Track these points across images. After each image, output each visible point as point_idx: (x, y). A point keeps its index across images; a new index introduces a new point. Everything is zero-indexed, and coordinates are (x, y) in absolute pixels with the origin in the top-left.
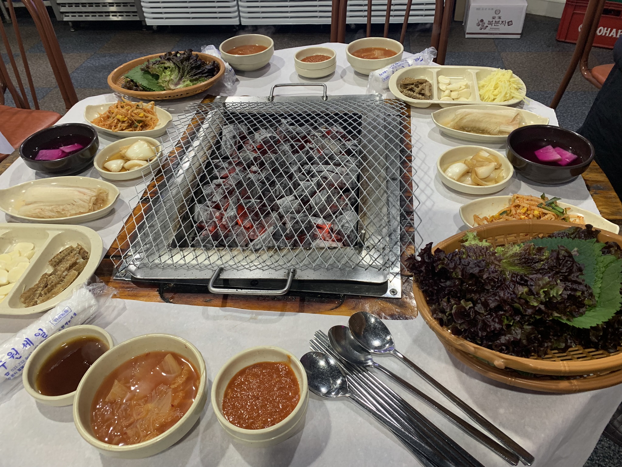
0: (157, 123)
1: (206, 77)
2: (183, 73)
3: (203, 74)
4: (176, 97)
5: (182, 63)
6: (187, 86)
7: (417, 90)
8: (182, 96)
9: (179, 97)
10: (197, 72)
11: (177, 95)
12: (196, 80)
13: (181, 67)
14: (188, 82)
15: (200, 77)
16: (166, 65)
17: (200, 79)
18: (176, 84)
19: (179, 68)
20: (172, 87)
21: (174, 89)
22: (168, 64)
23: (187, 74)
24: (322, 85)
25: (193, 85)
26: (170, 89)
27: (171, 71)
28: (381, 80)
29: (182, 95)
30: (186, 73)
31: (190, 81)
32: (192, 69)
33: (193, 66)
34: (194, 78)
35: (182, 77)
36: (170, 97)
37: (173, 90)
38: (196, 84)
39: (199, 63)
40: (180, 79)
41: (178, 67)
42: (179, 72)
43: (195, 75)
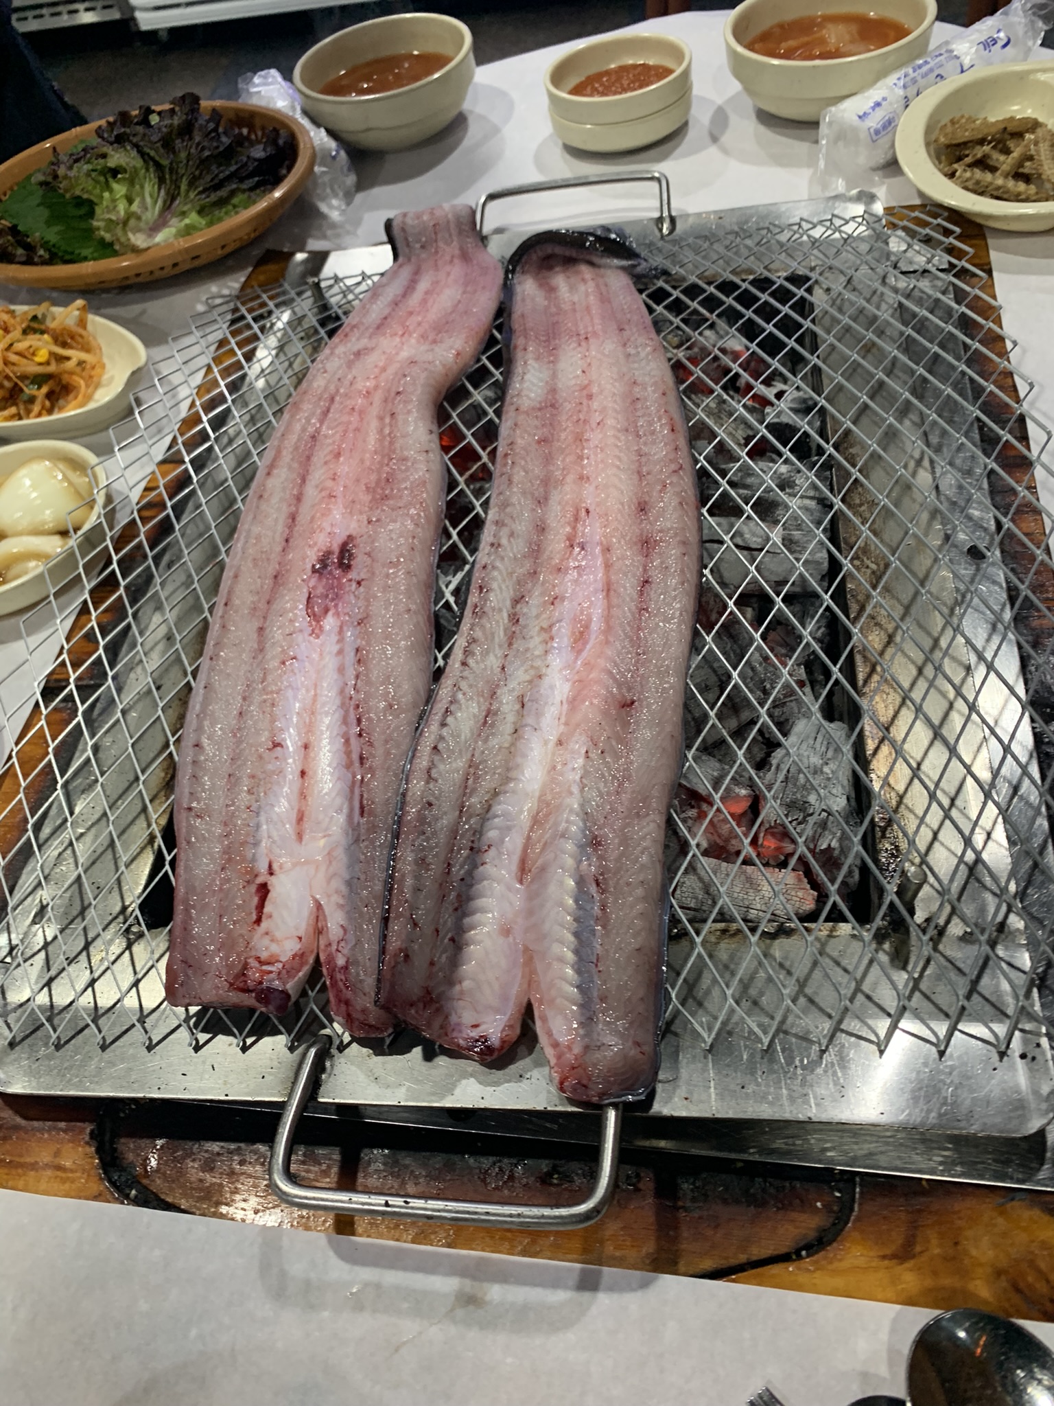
0: (100, 376)
1: (251, 189)
3: (241, 180)
4: (158, 274)
5: (167, 146)
6: (190, 230)
7: (1006, 162)
8: (177, 270)
9: (169, 272)
10: (221, 176)
12: (222, 203)
13: (165, 162)
14: (195, 217)
15: (233, 193)
16: (112, 163)
17: (235, 201)
18: (155, 228)
19: (160, 168)
20: (139, 240)
21: (148, 249)
23: (191, 184)
24: (652, 179)
25: (210, 224)
26: (134, 250)
27: (131, 182)
28: (863, 135)
29: (175, 265)
30: (183, 187)
31: (201, 212)
32: (204, 164)
33: (207, 153)
34: (214, 197)
35: (173, 199)
36: (138, 275)
37: (143, 251)
39: (226, 140)
40: (167, 207)
41: (158, 166)
42: (161, 181)
43: (217, 187)
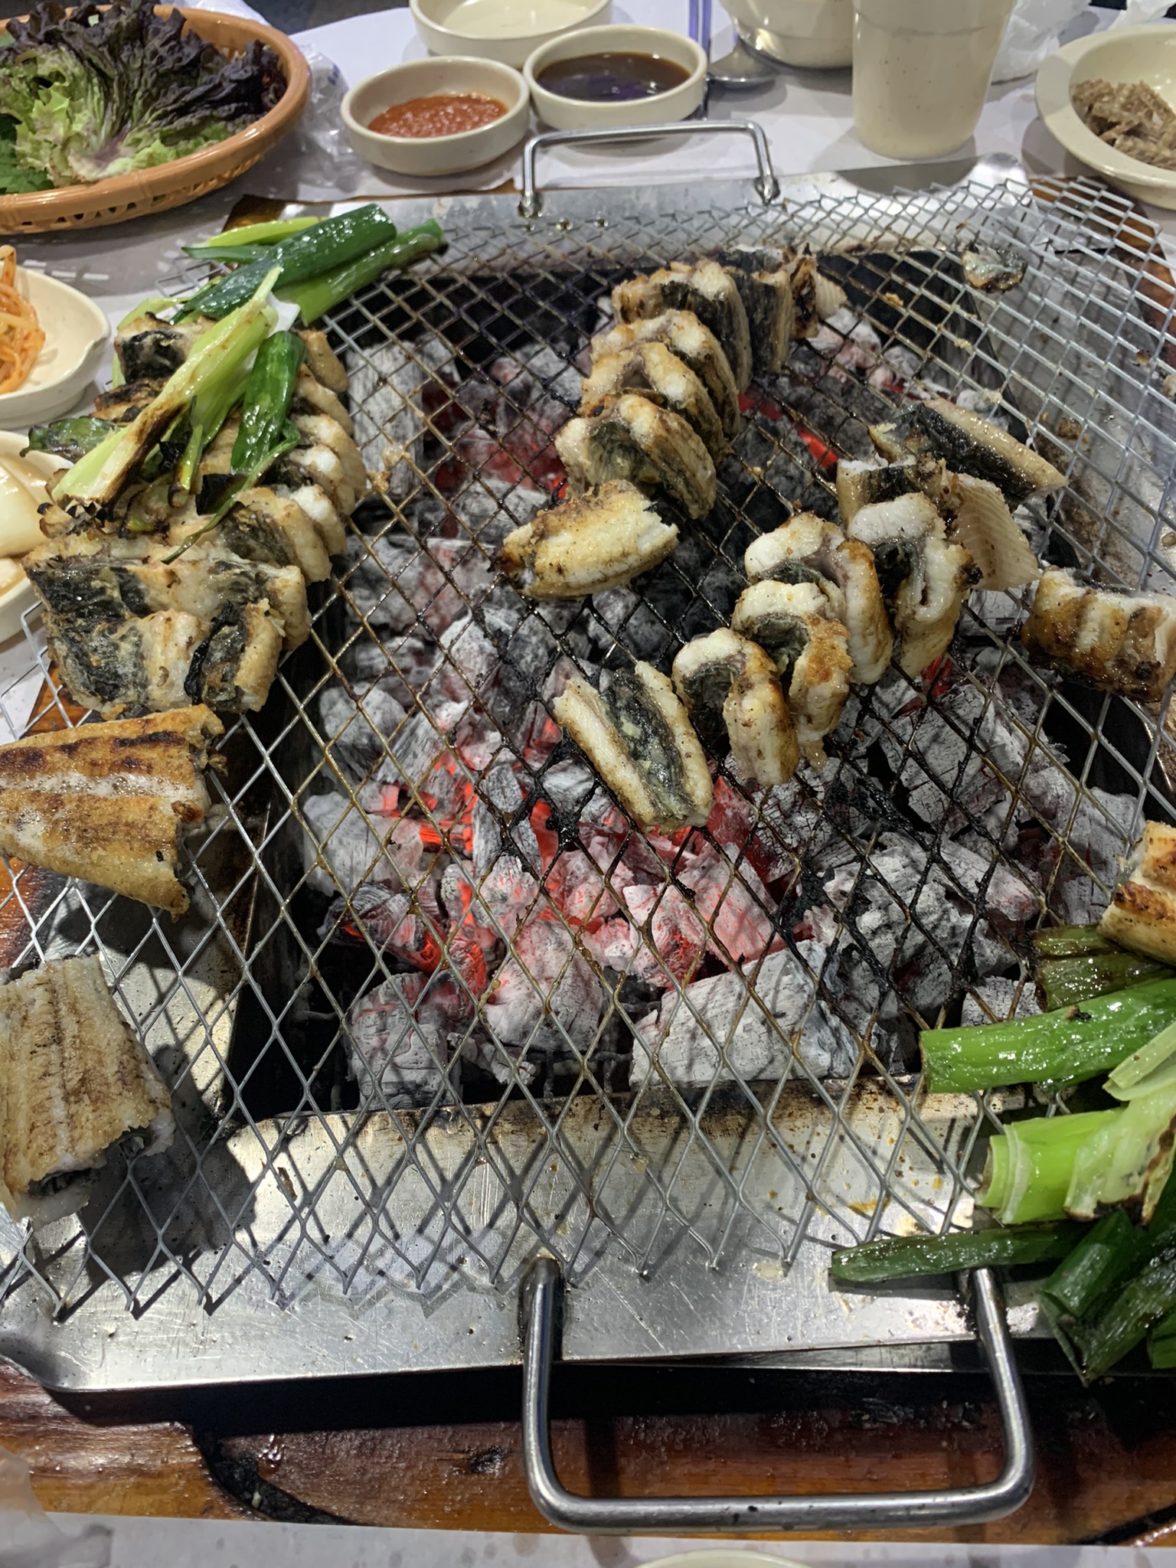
0: (37, 349)
1: (230, 118)
2: (128, 100)
3: (215, 105)
5: (115, 54)
6: (152, 161)
8: (133, 214)
10: (188, 98)
11: (113, 210)
12: (189, 133)
13: (112, 72)
14: (157, 146)
15: (204, 121)
16: (43, 70)
17: (207, 131)
18: (103, 157)
19: (105, 80)
20: (84, 169)
21: (95, 182)
22: (50, 62)
23: (146, 105)
24: (744, 130)
25: (178, 155)
26: (75, 181)
27: (70, 93)
29: (132, 206)
31: (164, 140)
32: (163, 80)
33: (168, 64)
34: (179, 123)
35: (124, 122)
36: (79, 217)
37: (89, 183)
38: (188, 152)
39: (191, 52)
40: (117, 133)
41: (101, 74)
42: (107, 97)
43: (182, 112)
